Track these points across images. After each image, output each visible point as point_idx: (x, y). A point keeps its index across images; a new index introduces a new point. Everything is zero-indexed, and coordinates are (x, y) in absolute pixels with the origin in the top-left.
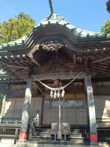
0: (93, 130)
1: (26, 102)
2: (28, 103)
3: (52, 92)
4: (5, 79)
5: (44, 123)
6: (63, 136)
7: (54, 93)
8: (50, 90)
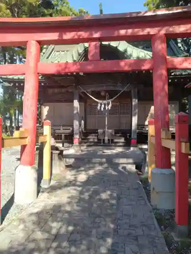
0: (134, 136)
1: (75, 112)
2: (78, 113)
3: (99, 105)
4: (43, 84)
5: (88, 127)
6: (109, 140)
7: (101, 106)
8: (97, 103)
